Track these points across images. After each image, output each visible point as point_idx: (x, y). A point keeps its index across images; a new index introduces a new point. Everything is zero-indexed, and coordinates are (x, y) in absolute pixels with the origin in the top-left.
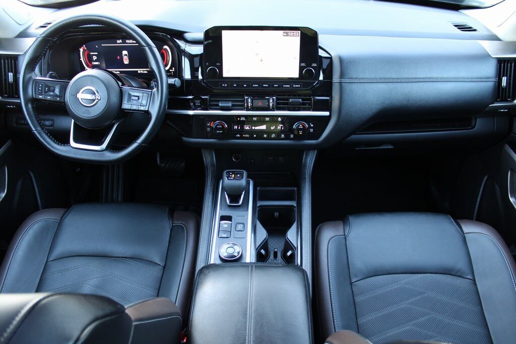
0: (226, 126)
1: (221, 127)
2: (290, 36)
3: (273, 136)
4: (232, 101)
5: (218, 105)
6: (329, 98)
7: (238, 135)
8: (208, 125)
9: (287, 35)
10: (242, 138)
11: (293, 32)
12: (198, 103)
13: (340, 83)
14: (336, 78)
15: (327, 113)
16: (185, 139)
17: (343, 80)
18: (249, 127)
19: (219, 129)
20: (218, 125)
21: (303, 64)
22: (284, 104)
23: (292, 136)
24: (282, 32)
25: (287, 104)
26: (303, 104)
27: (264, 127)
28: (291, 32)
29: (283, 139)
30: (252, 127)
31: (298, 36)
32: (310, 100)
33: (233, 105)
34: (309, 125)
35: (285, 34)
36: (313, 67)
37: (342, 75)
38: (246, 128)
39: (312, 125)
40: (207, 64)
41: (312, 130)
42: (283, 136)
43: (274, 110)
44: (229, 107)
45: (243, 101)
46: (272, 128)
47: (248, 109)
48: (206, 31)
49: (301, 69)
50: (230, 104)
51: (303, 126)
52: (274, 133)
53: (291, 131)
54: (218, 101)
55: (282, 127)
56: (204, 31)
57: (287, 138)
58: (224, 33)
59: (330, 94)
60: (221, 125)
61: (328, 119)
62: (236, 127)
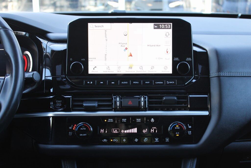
0: (92, 129)
1: (85, 129)
2: (162, 28)
3: (146, 140)
4: (99, 101)
5: (82, 106)
6: (207, 96)
7: (105, 140)
8: (70, 128)
9: (159, 28)
10: (109, 143)
11: (165, 25)
12: (59, 103)
13: (219, 77)
14: (213, 72)
15: (206, 113)
16: (42, 146)
17: (222, 74)
18: (118, 131)
19: (83, 132)
20: (81, 127)
21: (177, 59)
22: (156, 103)
23: (167, 140)
24: (152, 24)
25: (160, 103)
26: (178, 103)
27: (135, 130)
28: (162, 25)
29: (156, 144)
30: (121, 131)
31: (170, 28)
32: (186, 98)
33: (99, 106)
34: (187, 127)
35: (156, 27)
36: (188, 62)
37: (220, 69)
38: (114, 132)
39: (190, 127)
40: (71, 59)
41: (190, 132)
42: (157, 140)
43: (146, 110)
44: (94, 106)
45: (111, 101)
46: (144, 131)
47: (116, 110)
48: (69, 24)
49: (174, 64)
50: (96, 104)
51: (179, 126)
52: (146, 137)
53: (167, 134)
54: (83, 101)
55: (155, 130)
56: (68, 24)
57: (162, 142)
58: (91, 26)
59: (208, 91)
60: (86, 127)
61: (207, 119)
62: (102, 131)
